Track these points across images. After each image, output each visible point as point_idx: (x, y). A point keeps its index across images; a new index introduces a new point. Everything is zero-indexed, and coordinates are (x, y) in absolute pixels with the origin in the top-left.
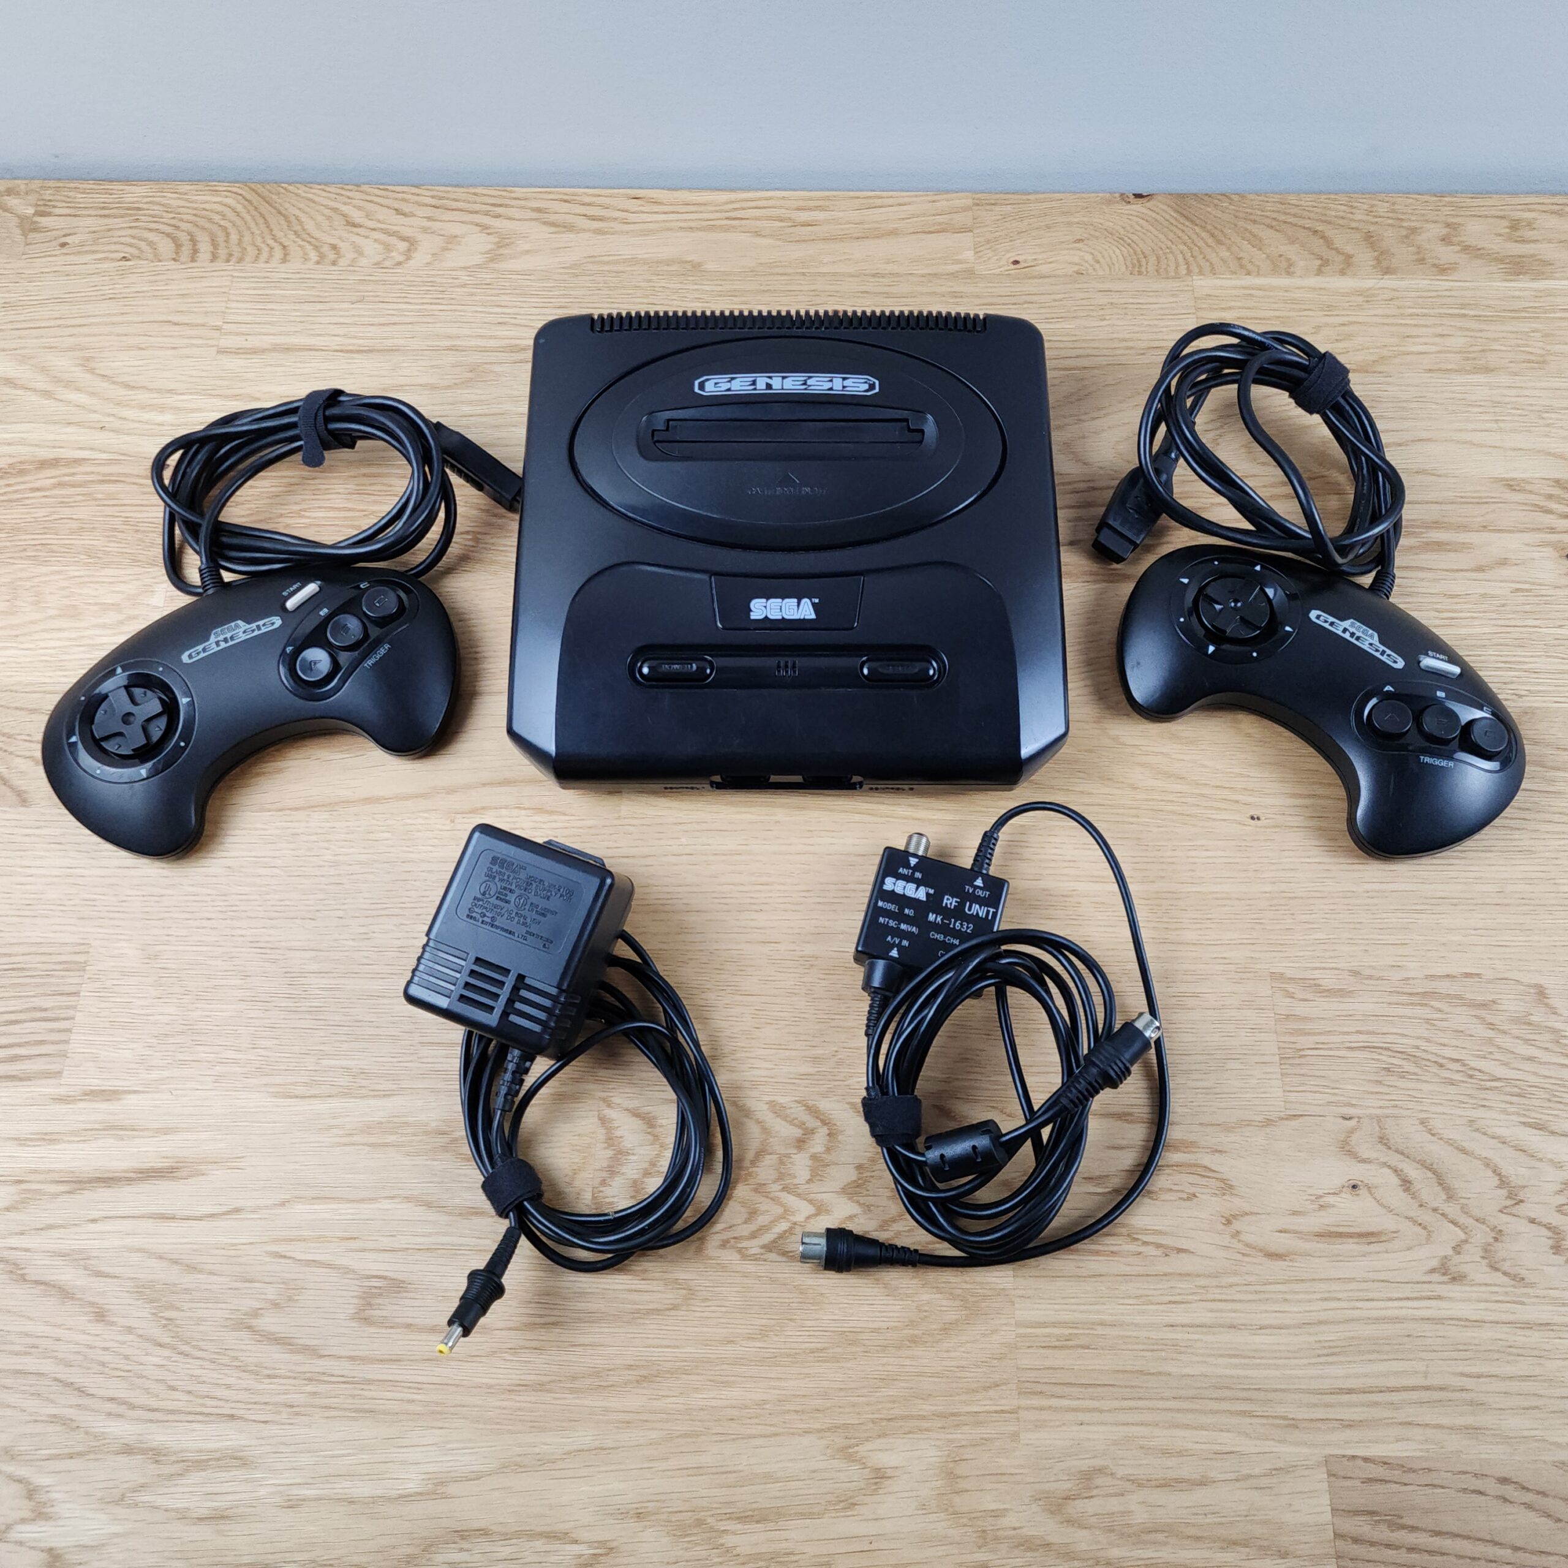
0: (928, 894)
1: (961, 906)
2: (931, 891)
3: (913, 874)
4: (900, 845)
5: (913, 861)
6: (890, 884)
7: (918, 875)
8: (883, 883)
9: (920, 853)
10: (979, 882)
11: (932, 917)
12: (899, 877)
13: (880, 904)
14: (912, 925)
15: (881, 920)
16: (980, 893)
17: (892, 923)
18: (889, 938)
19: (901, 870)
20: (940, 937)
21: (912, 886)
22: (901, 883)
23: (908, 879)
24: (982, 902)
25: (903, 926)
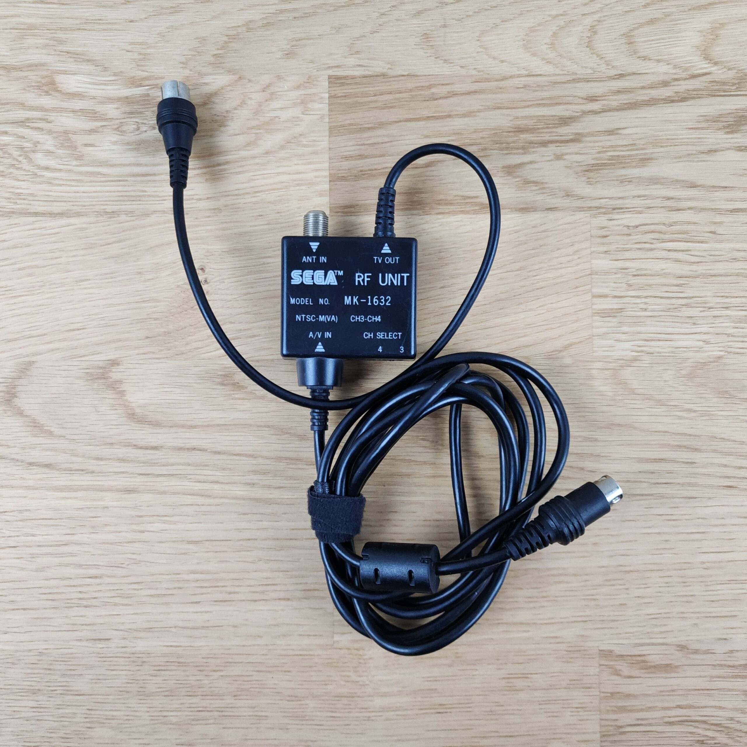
0: (337, 277)
1: (374, 279)
2: (341, 273)
3: (318, 259)
4: (299, 232)
5: (314, 246)
6: (297, 278)
7: (323, 259)
8: (290, 278)
9: (320, 235)
10: (386, 249)
11: (347, 301)
12: (304, 267)
13: (293, 301)
14: (330, 314)
15: (298, 318)
16: (390, 260)
17: (310, 318)
18: (311, 334)
19: (304, 259)
20: (361, 319)
21: (320, 273)
22: (308, 273)
23: (314, 267)
24: (394, 269)
25: (322, 318)
